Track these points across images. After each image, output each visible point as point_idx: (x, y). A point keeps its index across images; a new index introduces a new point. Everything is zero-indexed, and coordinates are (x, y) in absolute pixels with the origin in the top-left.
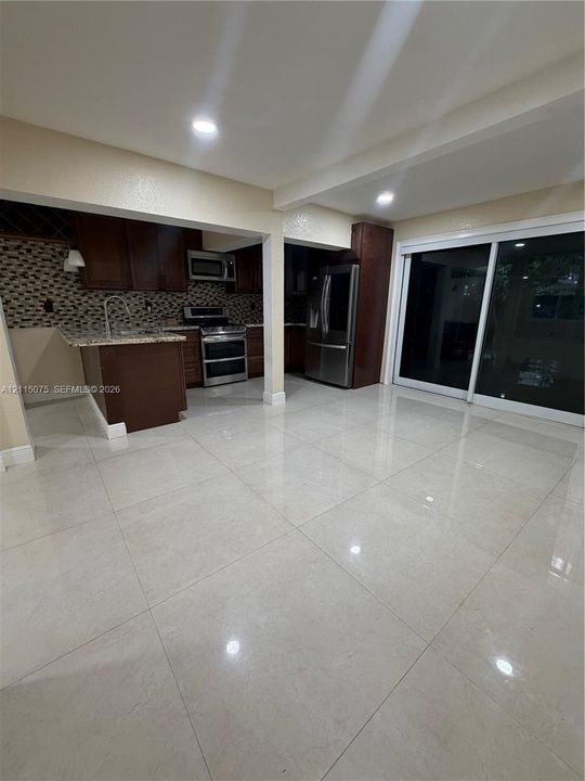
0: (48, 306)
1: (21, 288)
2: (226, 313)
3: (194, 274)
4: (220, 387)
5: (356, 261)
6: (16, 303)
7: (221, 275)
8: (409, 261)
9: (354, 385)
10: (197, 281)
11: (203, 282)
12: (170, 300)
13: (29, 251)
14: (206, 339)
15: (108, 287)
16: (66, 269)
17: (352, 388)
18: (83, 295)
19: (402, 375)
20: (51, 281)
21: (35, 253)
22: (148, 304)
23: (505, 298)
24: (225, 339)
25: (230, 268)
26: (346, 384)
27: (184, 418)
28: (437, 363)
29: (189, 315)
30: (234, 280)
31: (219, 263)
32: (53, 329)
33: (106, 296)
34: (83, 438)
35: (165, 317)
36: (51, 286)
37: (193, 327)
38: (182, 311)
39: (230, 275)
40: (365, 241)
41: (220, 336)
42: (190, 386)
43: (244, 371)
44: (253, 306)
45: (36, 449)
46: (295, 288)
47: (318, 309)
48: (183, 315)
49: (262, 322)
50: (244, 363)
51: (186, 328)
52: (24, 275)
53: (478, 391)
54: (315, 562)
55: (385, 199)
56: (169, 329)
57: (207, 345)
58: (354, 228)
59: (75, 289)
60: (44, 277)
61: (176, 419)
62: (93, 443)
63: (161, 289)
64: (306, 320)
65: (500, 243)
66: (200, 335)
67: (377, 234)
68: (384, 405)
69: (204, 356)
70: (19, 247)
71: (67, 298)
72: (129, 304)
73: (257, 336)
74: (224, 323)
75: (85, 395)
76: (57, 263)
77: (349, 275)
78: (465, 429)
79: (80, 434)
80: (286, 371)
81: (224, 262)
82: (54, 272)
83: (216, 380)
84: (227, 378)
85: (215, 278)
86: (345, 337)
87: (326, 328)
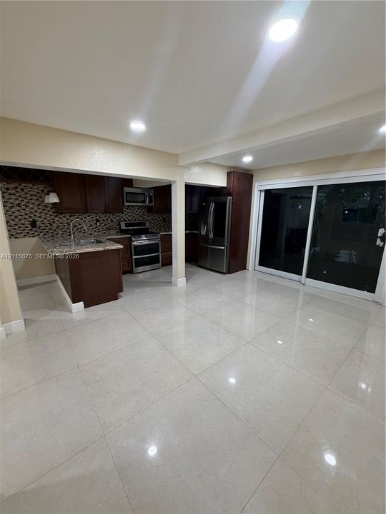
0: (33, 224)
1: (17, 213)
2: (148, 225)
3: (127, 202)
4: (143, 274)
5: (230, 194)
6: (13, 223)
7: (144, 202)
8: (263, 194)
9: (230, 271)
10: (129, 206)
11: (132, 206)
12: (111, 218)
13: (22, 190)
14: (134, 243)
15: (73, 212)
16: (46, 201)
17: (229, 273)
18: (56, 216)
19: (260, 264)
20: (36, 208)
21: (26, 191)
22: (97, 221)
23: (324, 211)
24: (147, 242)
25: (150, 197)
26: (224, 271)
27: (121, 297)
28: (283, 255)
29: (123, 227)
30: (153, 204)
31: (144, 194)
32: (36, 238)
33: (70, 216)
34: (56, 312)
35: (108, 229)
36: (36, 211)
37: (127, 236)
38: (119, 224)
39: (150, 201)
40: (235, 183)
41: (144, 240)
42: (125, 273)
43: (159, 262)
44: (164, 220)
45: (25, 320)
46: (191, 209)
47: (206, 223)
48: (120, 227)
49: (171, 230)
50: (159, 257)
51: (122, 236)
52: (19, 205)
53: (308, 276)
54: (208, 400)
55: (247, 159)
56: (110, 237)
57: (135, 247)
58: (229, 174)
59: (51, 213)
60: (31, 206)
61: (116, 298)
62: (63, 316)
63: (106, 212)
64: (198, 229)
65: (319, 186)
66: (131, 241)
67: (242, 178)
68: (249, 286)
69: (133, 253)
70: (16, 188)
71: (45, 218)
72: (86, 221)
73: (168, 240)
74: (145, 232)
75: (56, 281)
76: (41, 197)
77: (226, 203)
78: (300, 303)
79: (54, 309)
80: (186, 262)
81: (147, 194)
82: (37, 203)
83: (141, 269)
84: (148, 267)
85: (140, 204)
86: (223, 242)
87: (211, 236)
